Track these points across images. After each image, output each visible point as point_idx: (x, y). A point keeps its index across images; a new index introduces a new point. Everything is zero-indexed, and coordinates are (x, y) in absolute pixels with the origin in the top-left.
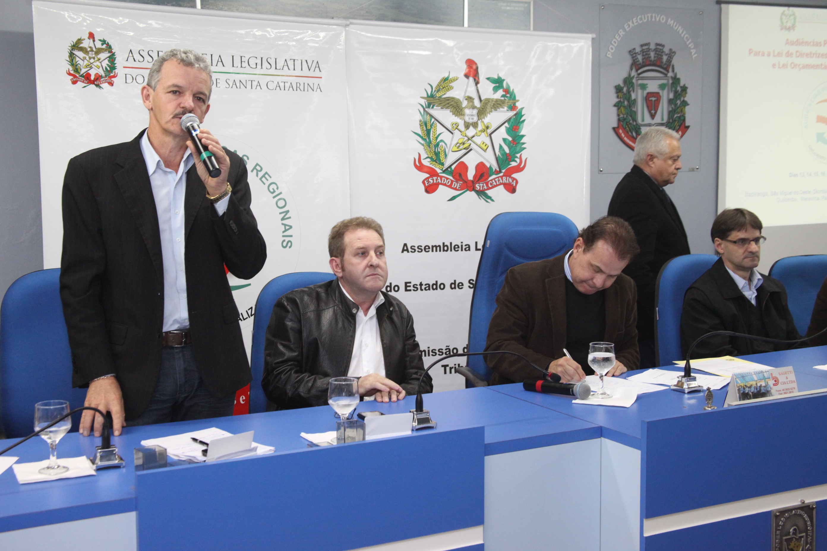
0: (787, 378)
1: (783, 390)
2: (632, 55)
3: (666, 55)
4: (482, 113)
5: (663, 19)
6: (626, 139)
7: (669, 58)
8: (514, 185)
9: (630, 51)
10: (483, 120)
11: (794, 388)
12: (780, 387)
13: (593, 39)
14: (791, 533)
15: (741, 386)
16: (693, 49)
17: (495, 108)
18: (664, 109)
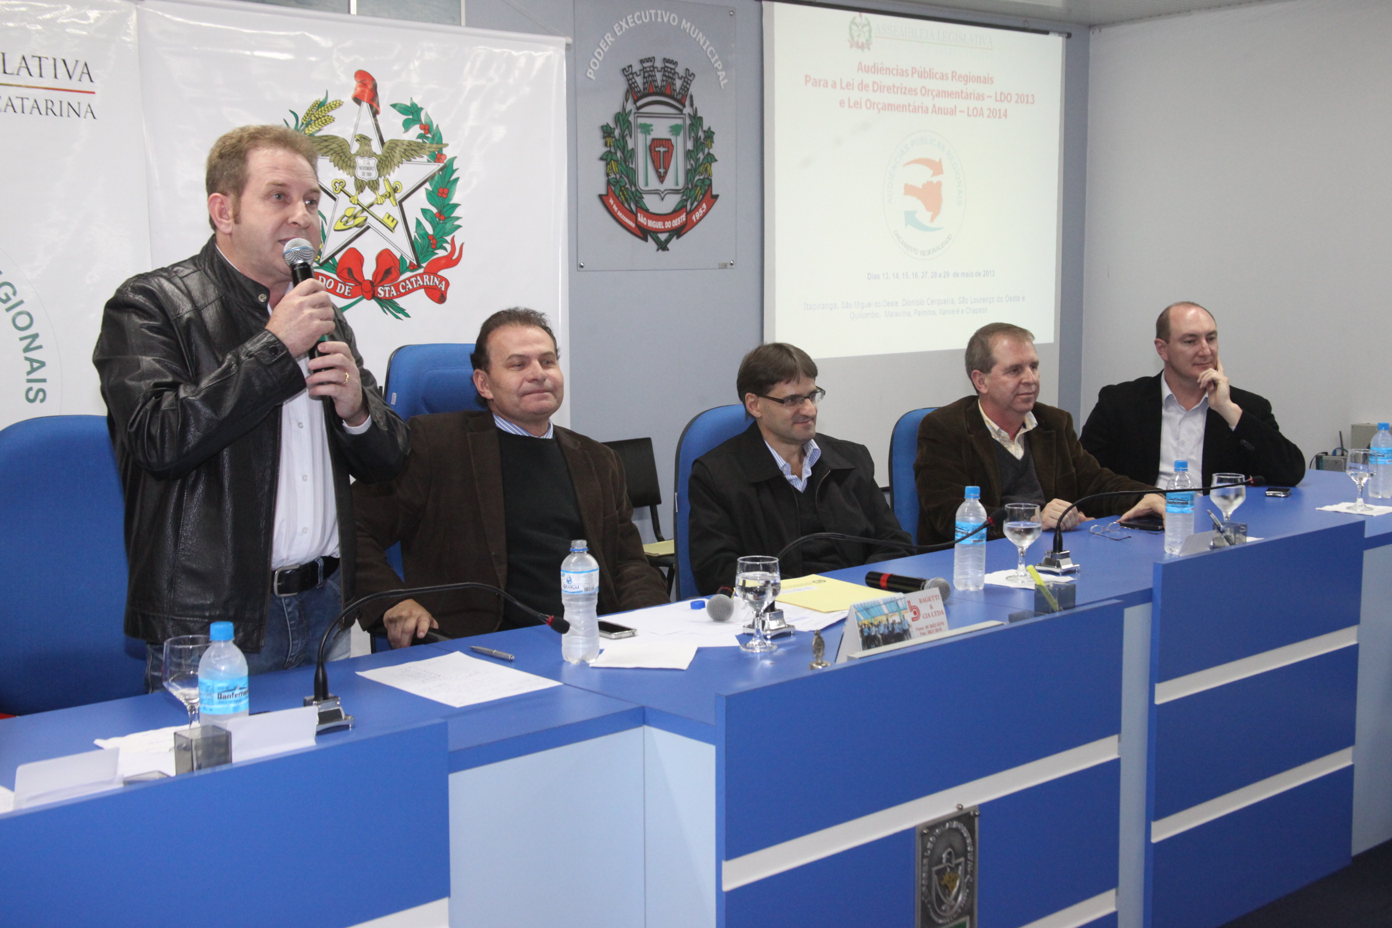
0: (931, 607)
1: (927, 627)
2: (626, 76)
3: (680, 78)
4: (385, 164)
5: (674, 20)
6: (619, 214)
7: (685, 84)
8: (443, 289)
9: (624, 70)
10: (387, 176)
11: (943, 623)
12: (922, 622)
13: (567, 45)
14: (944, 861)
15: (865, 625)
16: (721, 70)
17: (408, 156)
18: (678, 165)
